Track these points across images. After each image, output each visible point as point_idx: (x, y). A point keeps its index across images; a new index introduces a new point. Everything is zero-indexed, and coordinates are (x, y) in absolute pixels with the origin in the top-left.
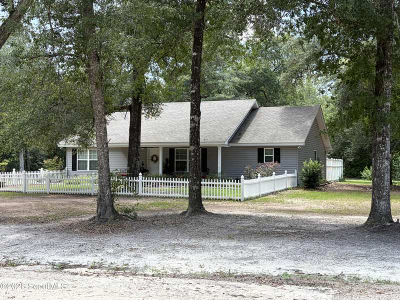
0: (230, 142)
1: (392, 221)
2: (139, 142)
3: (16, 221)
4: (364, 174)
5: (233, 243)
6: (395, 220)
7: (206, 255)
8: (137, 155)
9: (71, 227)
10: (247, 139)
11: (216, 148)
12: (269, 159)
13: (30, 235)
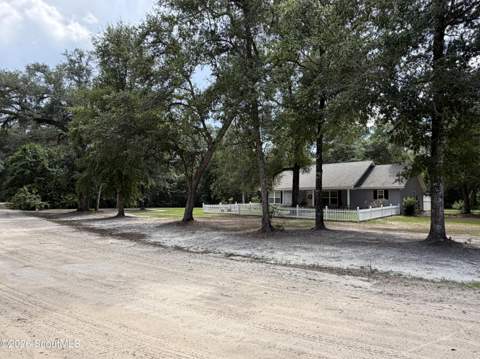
0: (356, 186)
1: (446, 238)
3: (225, 229)
4: (454, 206)
5: (331, 248)
6: (448, 237)
7: (312, 254)
8: (297, 194)
9: (248, 234)
11: (346, 191)
12: (381, 197)
13: (226, 237)
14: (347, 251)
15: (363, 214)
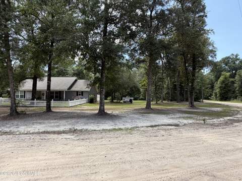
0: (68, 89)
1: (105, 112)
2: (36, 89)
8: (35, 93)
10: (74, 89)
11: (63, 91)
12: (80, 95)
14: (63, 122)
15: (71, 103)
